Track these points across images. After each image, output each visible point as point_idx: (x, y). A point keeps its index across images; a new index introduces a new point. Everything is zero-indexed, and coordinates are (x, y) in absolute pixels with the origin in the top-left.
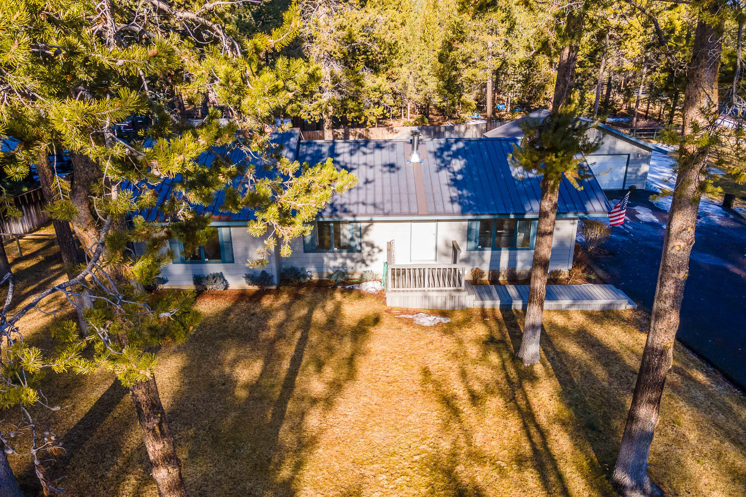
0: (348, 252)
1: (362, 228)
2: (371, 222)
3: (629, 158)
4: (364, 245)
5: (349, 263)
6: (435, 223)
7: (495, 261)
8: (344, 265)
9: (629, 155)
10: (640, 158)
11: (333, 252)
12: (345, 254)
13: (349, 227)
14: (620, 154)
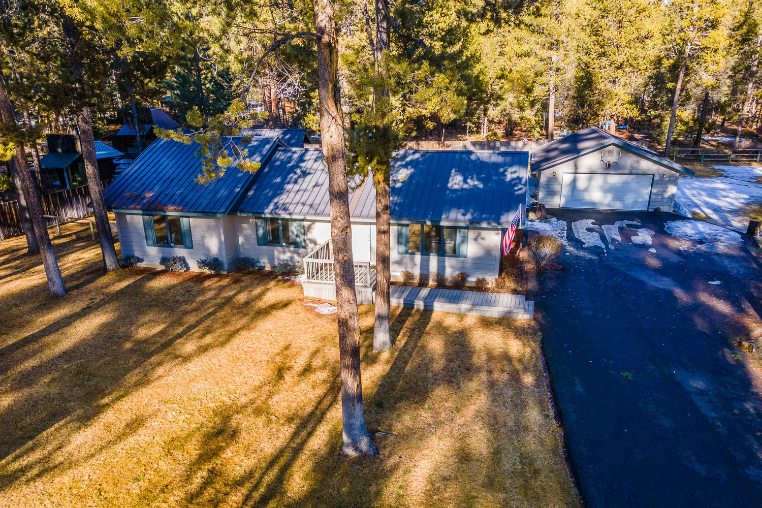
0: (295, 247)
1: (306, 226)
2: (314, 221)
3: (653, 177)
4: (308, 242)
5: (296, 257)
6: (369, 226)
7: (425, 266)
8: (292, 258)
9: (654, 175)
10: (667, 179)
11: (282, 246)
12: (292, 248)
13: (295, 224)
14: (645, 174)
